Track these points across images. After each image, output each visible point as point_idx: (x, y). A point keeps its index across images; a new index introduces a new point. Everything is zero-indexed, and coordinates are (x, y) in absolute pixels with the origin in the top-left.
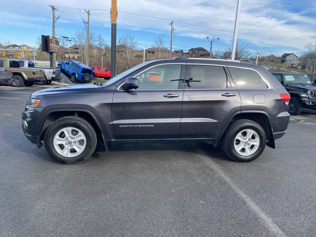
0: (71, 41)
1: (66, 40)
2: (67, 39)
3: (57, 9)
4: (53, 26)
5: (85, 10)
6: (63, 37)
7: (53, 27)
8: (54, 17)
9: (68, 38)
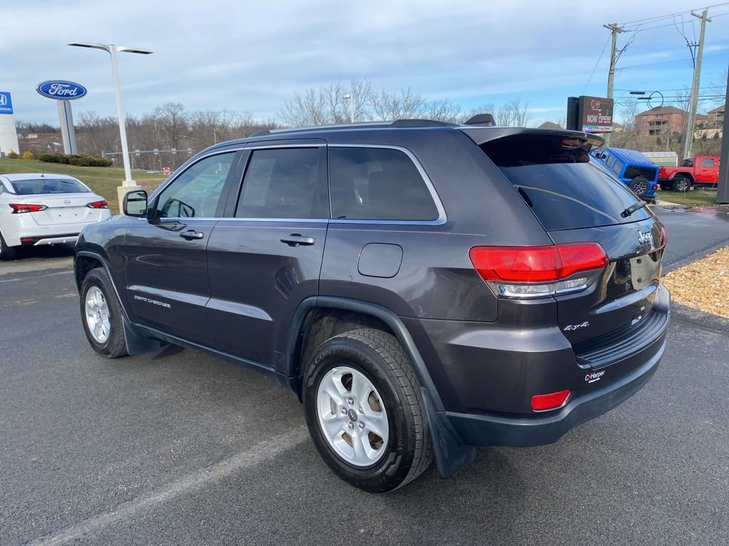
0: (650, 98)
1: (639, 99)
2: (640, 96)
3: (625, 29)
4: (611, 70)
5: (692, 14)
6: (631, 93)
7: (610, 74)
8: (614, 49)
9: (643, 93)
